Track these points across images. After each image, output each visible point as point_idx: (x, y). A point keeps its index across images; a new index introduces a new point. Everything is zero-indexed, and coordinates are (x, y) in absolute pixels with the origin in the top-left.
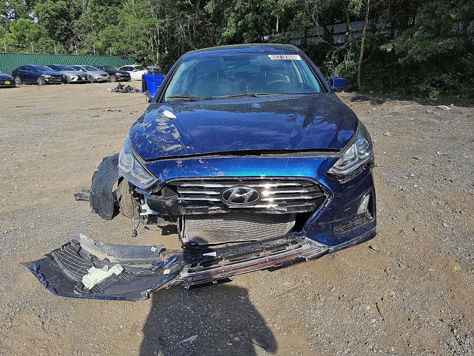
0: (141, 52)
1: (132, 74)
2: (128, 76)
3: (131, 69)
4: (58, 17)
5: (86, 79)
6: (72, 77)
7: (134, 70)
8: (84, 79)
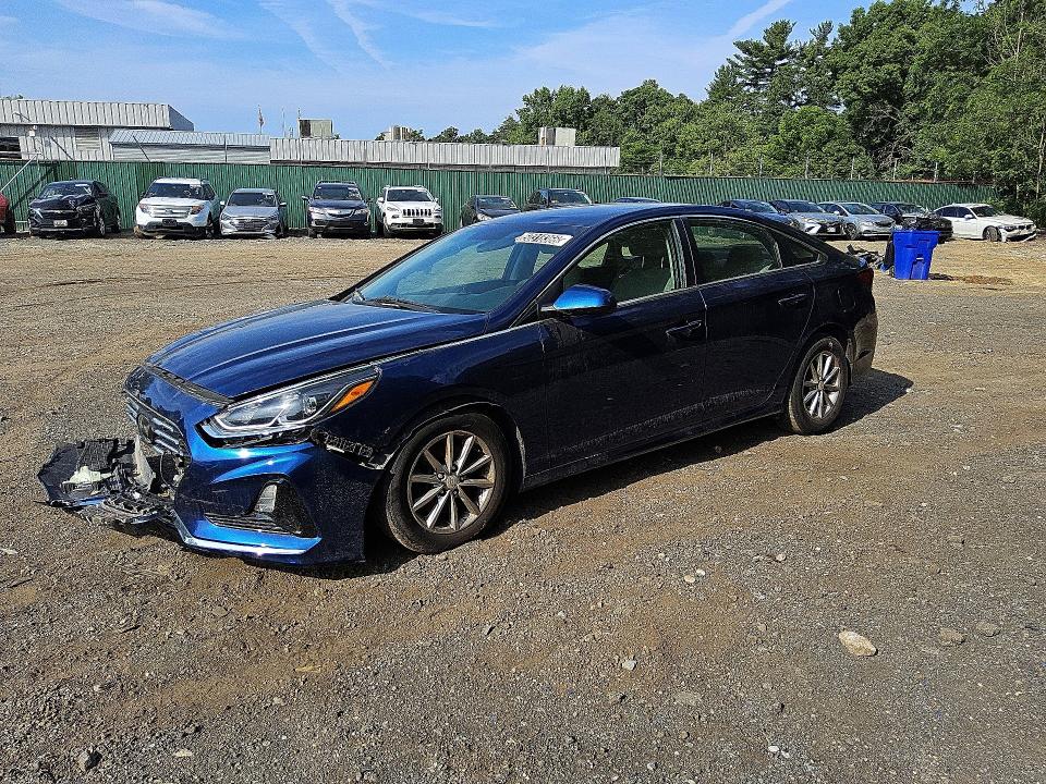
0: (1012, 172)
1: (958, 224)
2: (944, 229)
3: (962, 213)
4: (872, 99)
5: (838, 231)
6: (808, 226)
7: (967, 216)
8: (832, 230)
